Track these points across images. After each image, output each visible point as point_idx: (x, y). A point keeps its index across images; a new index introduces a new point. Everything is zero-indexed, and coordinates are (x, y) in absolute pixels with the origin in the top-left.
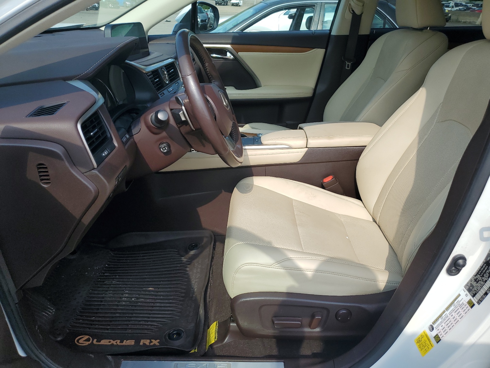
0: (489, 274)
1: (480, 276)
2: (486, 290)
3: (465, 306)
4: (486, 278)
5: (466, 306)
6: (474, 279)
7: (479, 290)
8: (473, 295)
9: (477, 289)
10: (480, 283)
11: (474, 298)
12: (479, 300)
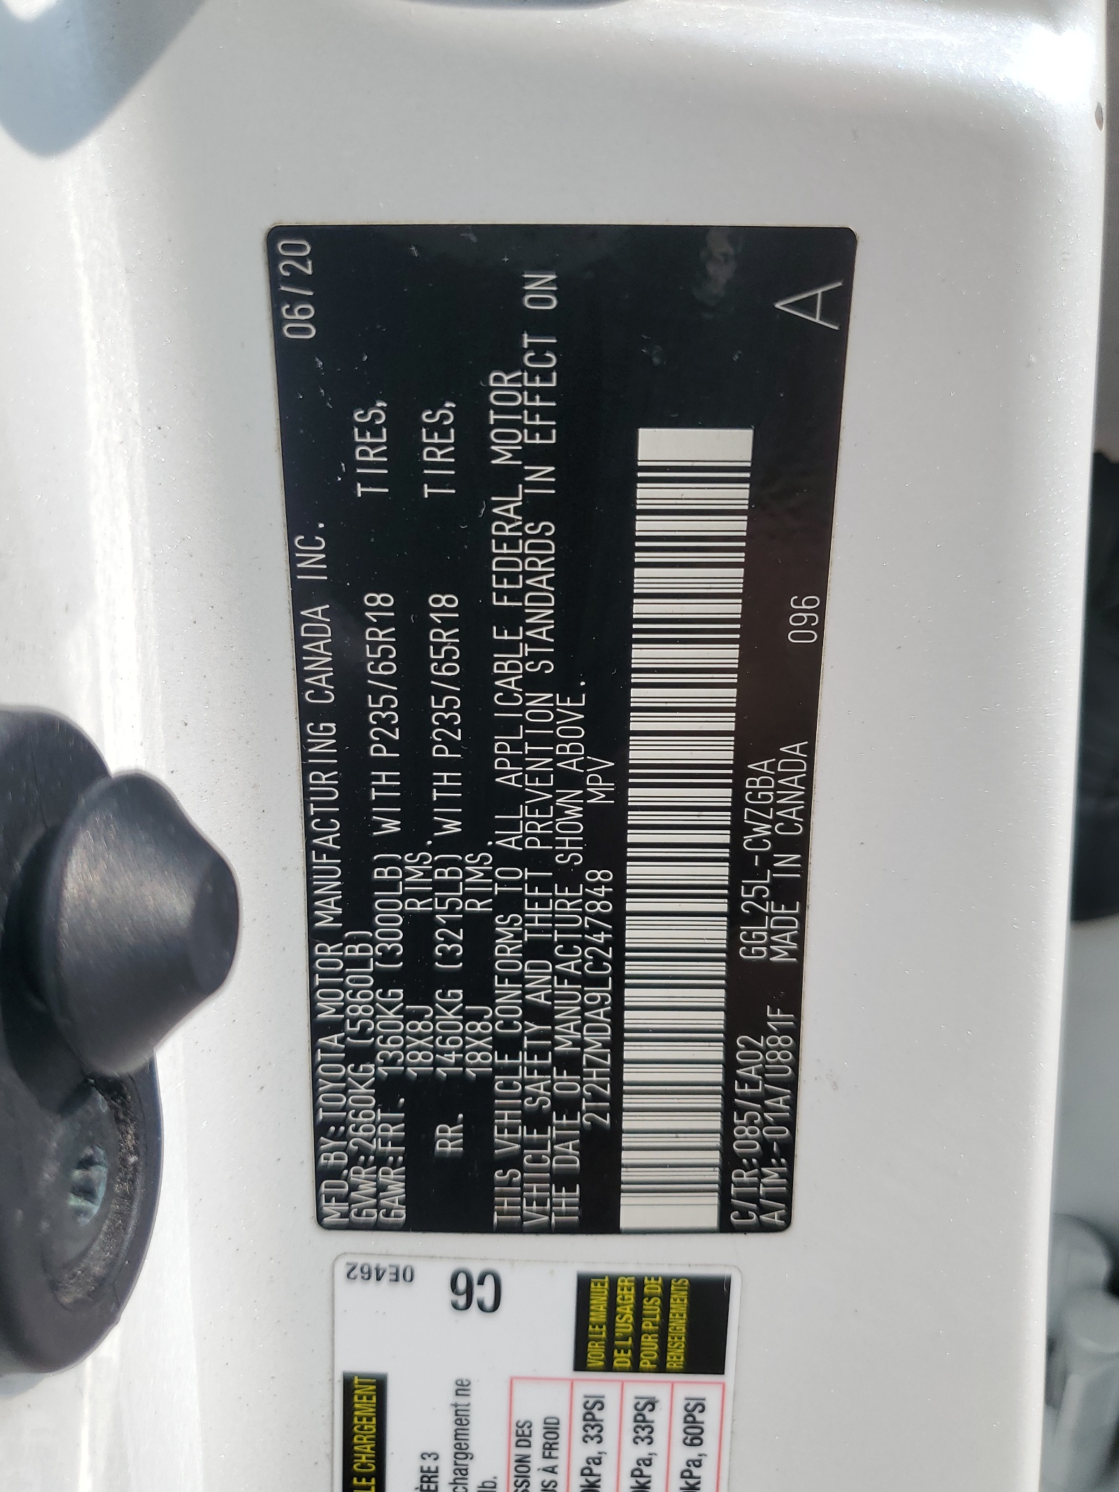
0: (562, 684)
1: (449, 844)
2: (716, 934)
3: (592, 1425)
4: (568, 780)
5: (617, 1419)
6: (383, 981)
7: (616, 1045)
8: (567, 1199)
9: (570, 1063)
10: (536, 950)
11: (631, 1211)
12: (730, 1161)
